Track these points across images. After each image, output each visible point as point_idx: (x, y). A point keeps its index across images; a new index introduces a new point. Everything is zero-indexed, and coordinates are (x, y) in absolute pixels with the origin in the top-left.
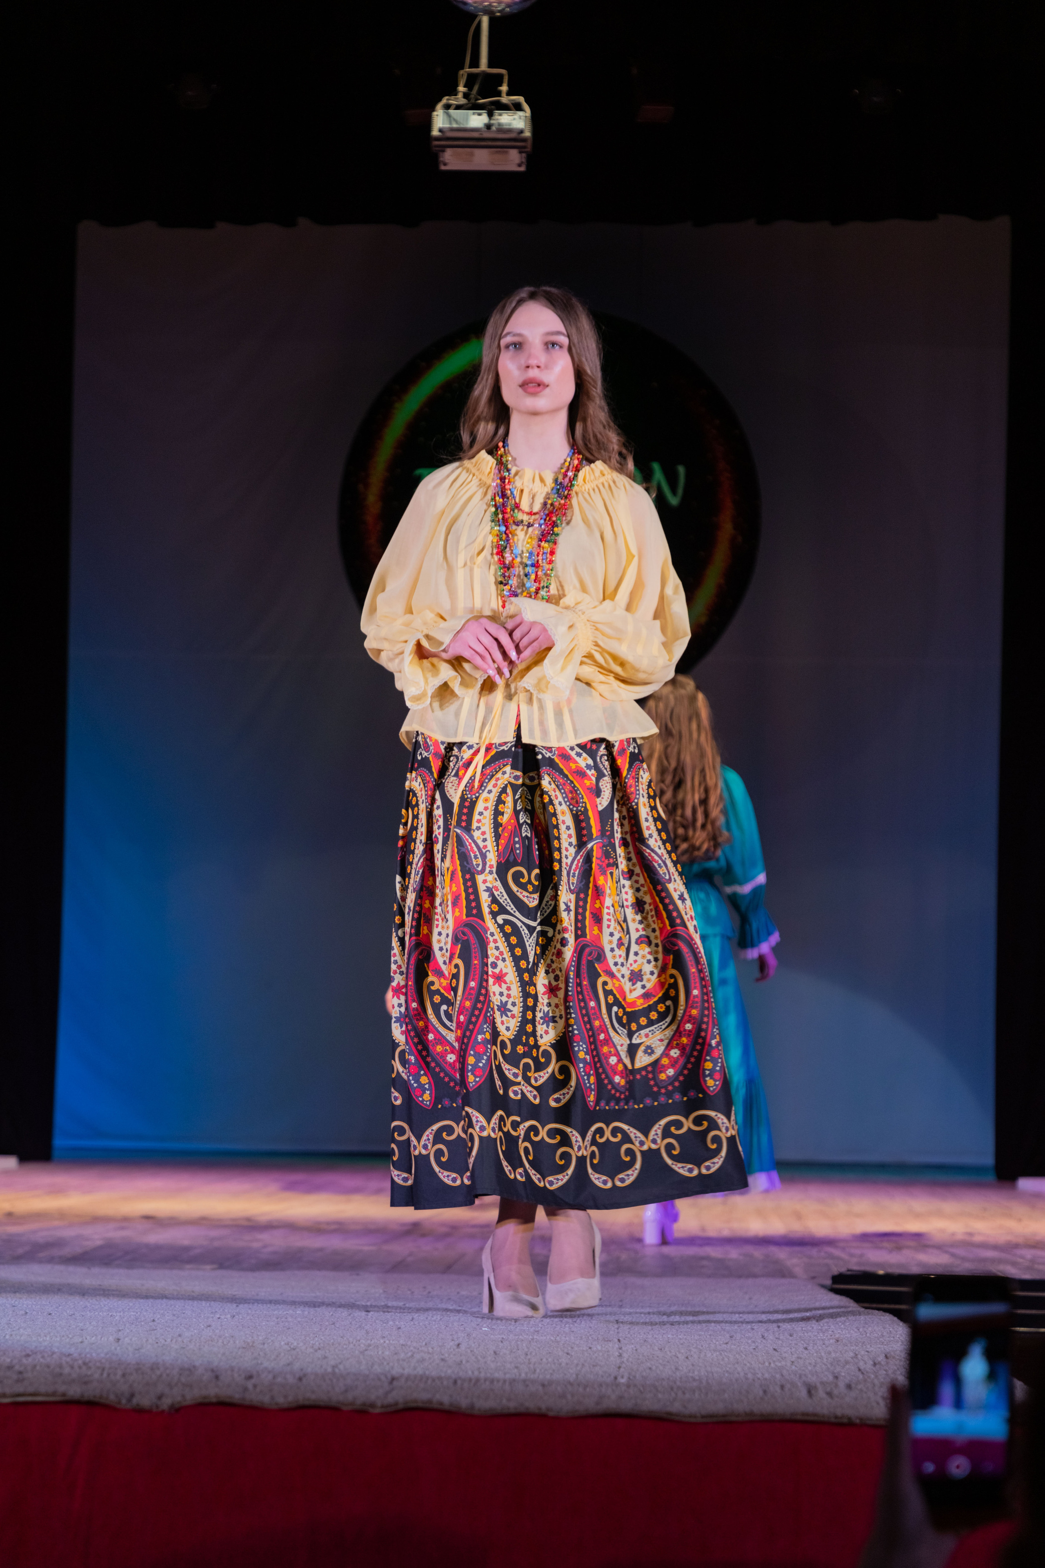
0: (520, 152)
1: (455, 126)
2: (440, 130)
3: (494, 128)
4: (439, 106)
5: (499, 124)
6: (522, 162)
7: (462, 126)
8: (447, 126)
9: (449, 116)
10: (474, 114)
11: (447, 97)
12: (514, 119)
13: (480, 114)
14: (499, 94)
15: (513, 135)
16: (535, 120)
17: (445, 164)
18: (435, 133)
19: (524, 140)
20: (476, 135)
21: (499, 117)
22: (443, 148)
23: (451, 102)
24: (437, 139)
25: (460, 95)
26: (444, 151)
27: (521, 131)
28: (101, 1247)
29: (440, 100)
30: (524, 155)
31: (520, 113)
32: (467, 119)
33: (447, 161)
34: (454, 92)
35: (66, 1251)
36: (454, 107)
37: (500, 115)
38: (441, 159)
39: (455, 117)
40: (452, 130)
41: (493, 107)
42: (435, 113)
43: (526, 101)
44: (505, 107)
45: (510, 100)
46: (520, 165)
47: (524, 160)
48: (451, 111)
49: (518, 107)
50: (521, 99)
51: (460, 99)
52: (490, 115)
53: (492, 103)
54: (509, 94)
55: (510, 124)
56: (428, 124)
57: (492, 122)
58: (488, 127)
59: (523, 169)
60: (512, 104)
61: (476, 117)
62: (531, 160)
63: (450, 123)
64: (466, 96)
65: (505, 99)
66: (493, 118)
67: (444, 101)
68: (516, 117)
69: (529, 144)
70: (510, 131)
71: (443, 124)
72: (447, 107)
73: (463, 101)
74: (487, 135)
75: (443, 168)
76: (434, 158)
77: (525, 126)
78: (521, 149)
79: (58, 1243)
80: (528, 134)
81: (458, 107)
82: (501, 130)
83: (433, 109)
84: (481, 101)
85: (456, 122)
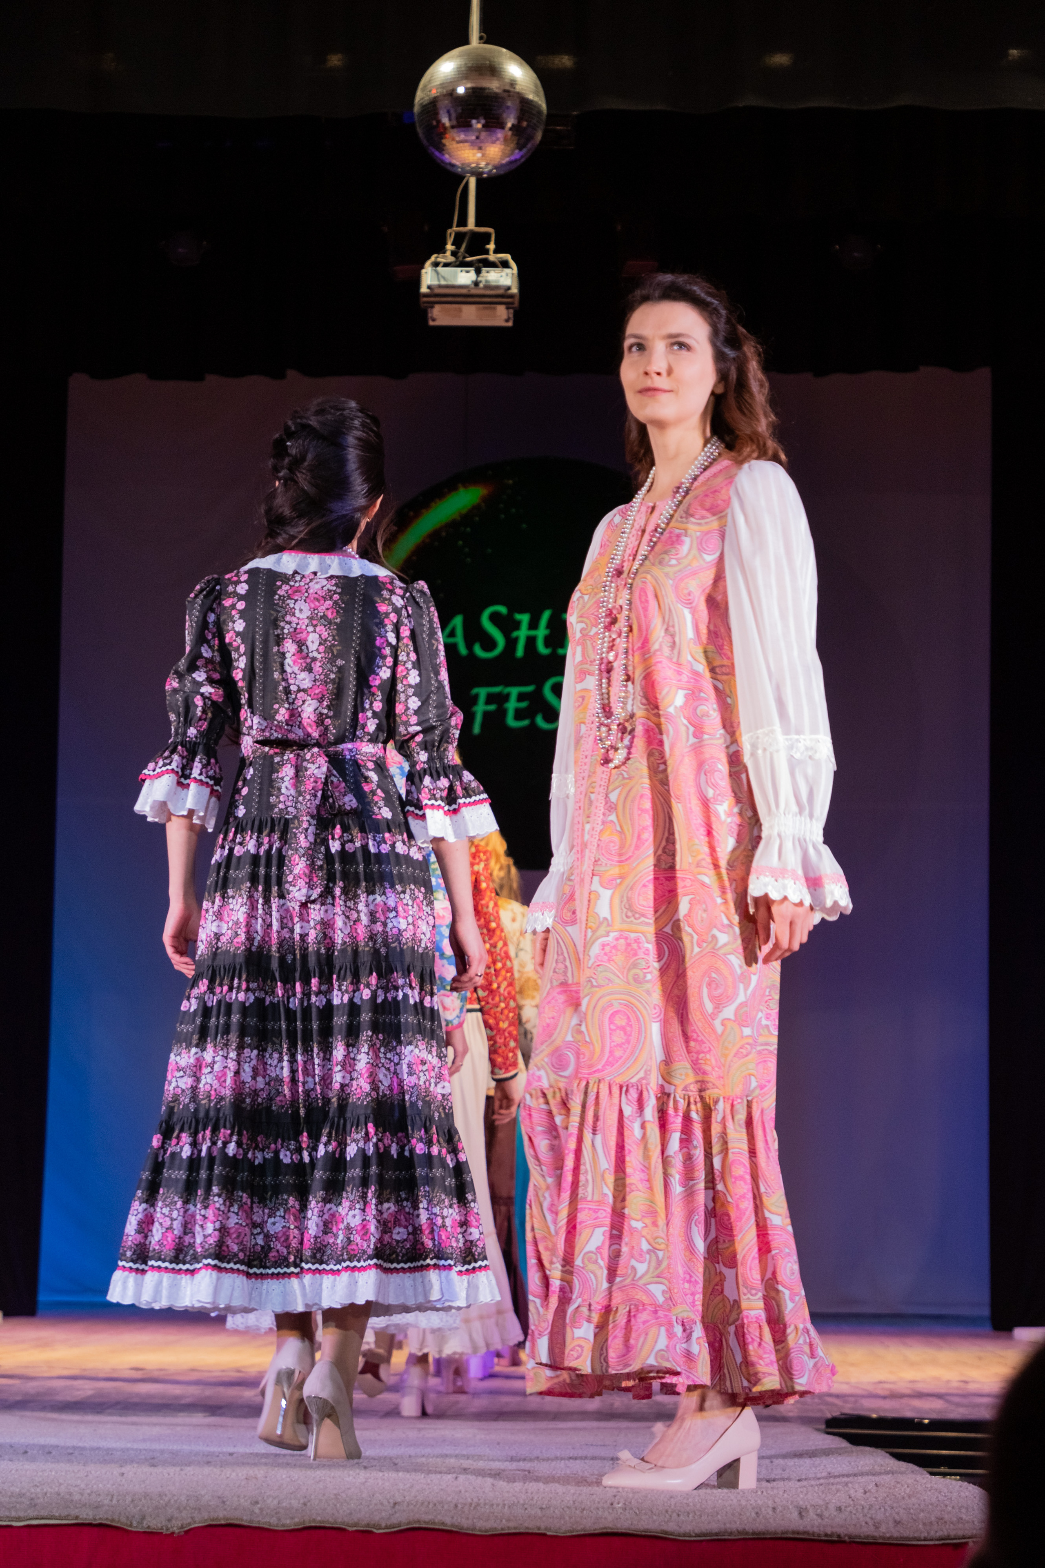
0: (508, 308)
1: (443, 283)
2: (429, 287)
3: (481, 285)
4: (428, 264)
5: (487, 281)
6: (510, 318)
7: (450, 283)
8: (436, 283)
9: (437, 273)
10: (462, 271)
11: (435, 255)
12: (502, 276)
13: (467, 272)
14: (487, 252)
15: (501, 292)
16: (522, 277)
17: (434, 320)
18: (424, 289)
19: (512, 296)
20: (464, 291)
21: (488, 274)
22: (432, 304)
23: (440, 260)
24: (426, 295)
25: (448, 253)
26: (432, 307)
27: (509, 288)
29: (428, 258)
30: (511, 311)
31: (508, 271)
32: (455, 276)
33: (435, 317)
34: (442, 250)
36: (442, 264)
37: (488, 272)
38: (430, 315)
39: (444, 274)
40: (440, 286)
41: (480, 264)
42: (423, 271)
43: (513, 259)
44: (493, 265)
45: (497, 258)
46: (507, 321)
47: (511, 316)
48: (440, 269)
49: (505, 264)
50: (508, 257)
51: (448, 257)
52: (478, 272)
53: (480, 261)
54: (496, 251)
55: (497, 281)
56: (417, 281)
57: (480, 279)
58: (476, 284)
59: (510, 324)
60: (500, 261)
61: (464, 274)
62: (518, 316)
63: (439, 280)
64: (454, 254)
65: (492, 257)
66: (480, 275)
67: (433, 258)
68: (504, 274)
69: (516, 300)
70: (497, 287)
71: (432, 281)
72: (436, 264)
73: (451, 259)
74: (475, 291)
75: (431, 323)
76: (423, 315)
77: (512, 283)
78: (508, 306)
80: (515, 290)
81: (446, 265)
82: (489, 286)
83: (422, 266)
84: (469, 259)
85: (444, 278)
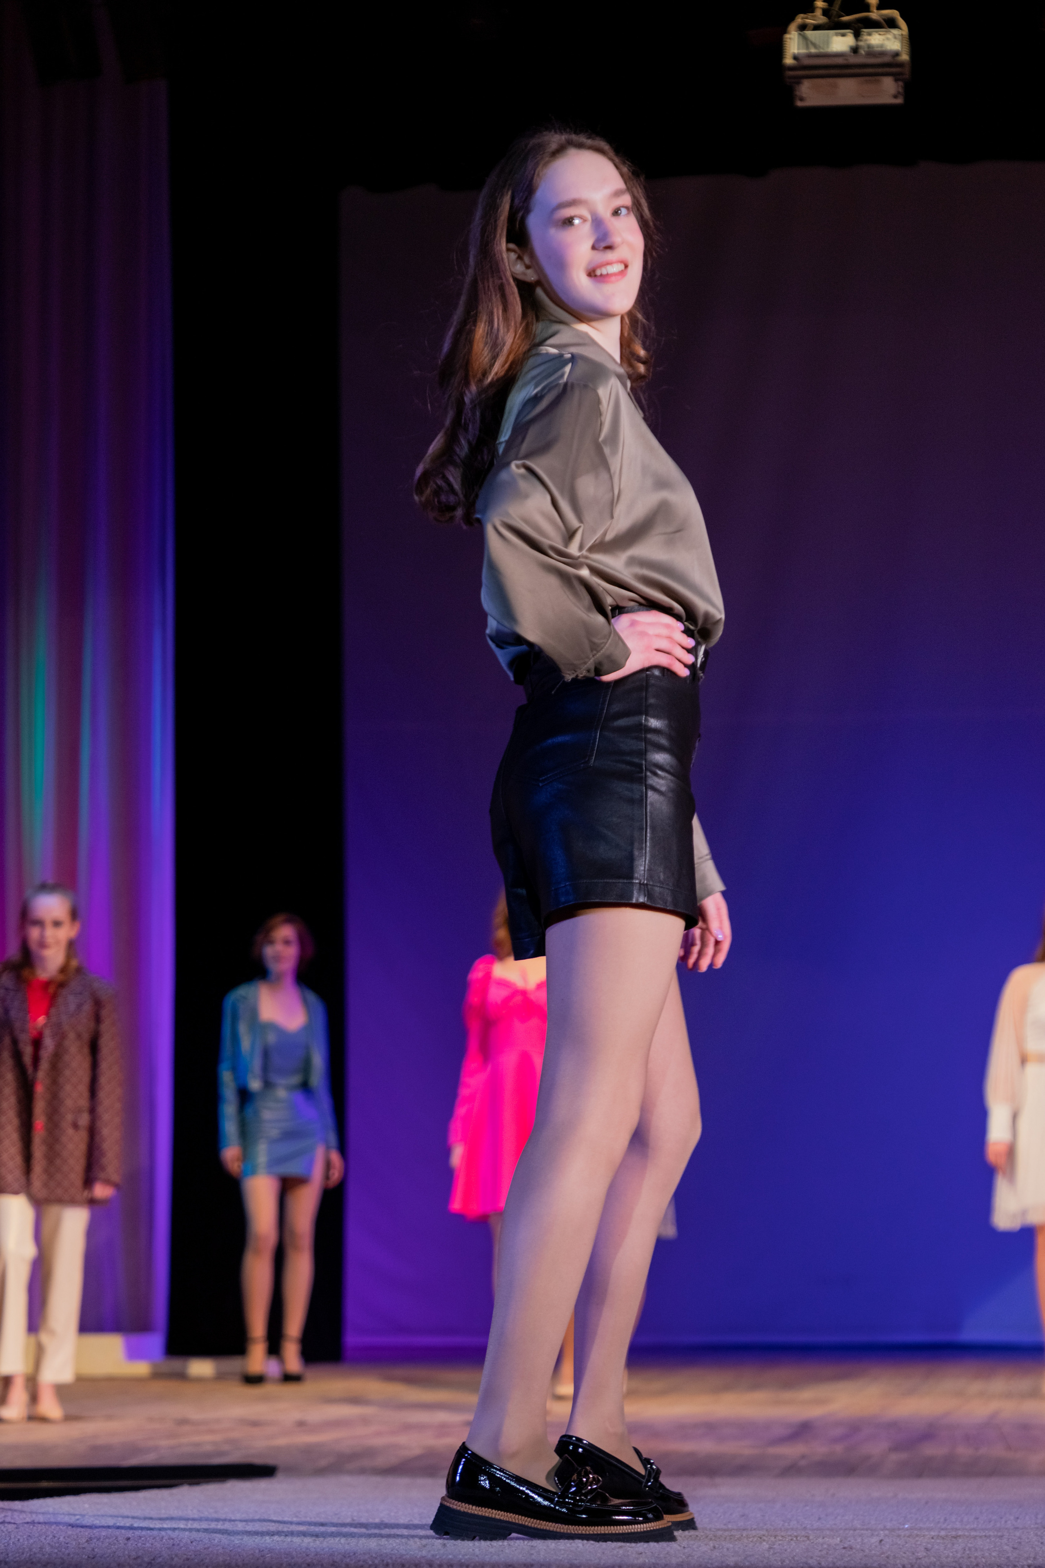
0: (896, 80)
1: (813, 50)
2: (795, 58)
3: (862, 52)
4: (793, 27)
5: (869, 46)
6: (899, 93)
7: (822, 50)
8: (803, 51)
9: (805, 38)
10: (837, 35)
11: (802, 15)
12: (888, 39)
13: (843, 35)
14: (867, 8)
15: (886, 59)
16: (914, 40)
17: (802, 99)
18: (788, 61)
19: (901, 65)
20: (840, 61)
21: (869, 37)
22: (798, 80)
23: (808, 21)
24: (792, 68)
25: (818, 13)
26: (799, 83)
27: (897, 54)
28: (418, 1458)
29: (792, 19)
30: (901, 83)
31: (895, 32)
32: (828, 43)
33: (804, 95)
34: (809, 8)
35: (380, 1461)
36: (812, 27)
37: (870, 34)
38: (798, 93)
39: (813, 40)
40: (810, 56)
41: (860, 25)
42: (787, 36)
43: (902, 16)
44: (875, 25)
45: (881, 16)
46: (895, 97)
47: (901, 90)
48: (809, 33)
49: (891, 24)
50: (894, 13)
51: (819, 18)
52: (857, 35)
53: (859, 20)
54: (880, 7)
55: (882, 46)
56: (779, 48)
57: (861, 43)
58: (855, 50)
59: (899, 101)
60: (884, 20)
61: (840, 38)
62: (910, 89)
63: (807, 47)
64: (825, 12)
65: (875, 15)
66: (860, 38)
67: (799, 19)
68: (889, 36)
69: (907, 70)
70: (883, 54)
71: (798, 49)
72: (803, 28)
73: (821, 19)
74: (854, 60)
75: (799, 104)
76: (788, 92)
77: (902, 48)
78: (897, 77)
79: (370, 1452)
80: (905, 57)
81: (817, 28)
82: (872, 53)
83: (785, 31)
84: (846, 18)
85: (815, 45)
